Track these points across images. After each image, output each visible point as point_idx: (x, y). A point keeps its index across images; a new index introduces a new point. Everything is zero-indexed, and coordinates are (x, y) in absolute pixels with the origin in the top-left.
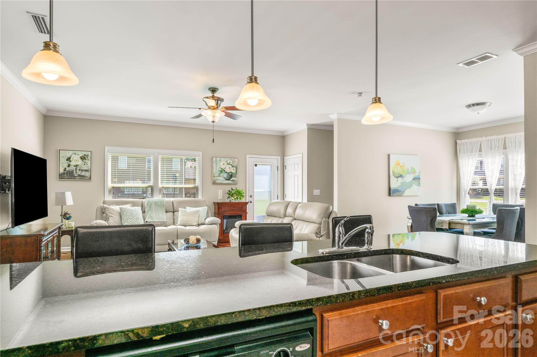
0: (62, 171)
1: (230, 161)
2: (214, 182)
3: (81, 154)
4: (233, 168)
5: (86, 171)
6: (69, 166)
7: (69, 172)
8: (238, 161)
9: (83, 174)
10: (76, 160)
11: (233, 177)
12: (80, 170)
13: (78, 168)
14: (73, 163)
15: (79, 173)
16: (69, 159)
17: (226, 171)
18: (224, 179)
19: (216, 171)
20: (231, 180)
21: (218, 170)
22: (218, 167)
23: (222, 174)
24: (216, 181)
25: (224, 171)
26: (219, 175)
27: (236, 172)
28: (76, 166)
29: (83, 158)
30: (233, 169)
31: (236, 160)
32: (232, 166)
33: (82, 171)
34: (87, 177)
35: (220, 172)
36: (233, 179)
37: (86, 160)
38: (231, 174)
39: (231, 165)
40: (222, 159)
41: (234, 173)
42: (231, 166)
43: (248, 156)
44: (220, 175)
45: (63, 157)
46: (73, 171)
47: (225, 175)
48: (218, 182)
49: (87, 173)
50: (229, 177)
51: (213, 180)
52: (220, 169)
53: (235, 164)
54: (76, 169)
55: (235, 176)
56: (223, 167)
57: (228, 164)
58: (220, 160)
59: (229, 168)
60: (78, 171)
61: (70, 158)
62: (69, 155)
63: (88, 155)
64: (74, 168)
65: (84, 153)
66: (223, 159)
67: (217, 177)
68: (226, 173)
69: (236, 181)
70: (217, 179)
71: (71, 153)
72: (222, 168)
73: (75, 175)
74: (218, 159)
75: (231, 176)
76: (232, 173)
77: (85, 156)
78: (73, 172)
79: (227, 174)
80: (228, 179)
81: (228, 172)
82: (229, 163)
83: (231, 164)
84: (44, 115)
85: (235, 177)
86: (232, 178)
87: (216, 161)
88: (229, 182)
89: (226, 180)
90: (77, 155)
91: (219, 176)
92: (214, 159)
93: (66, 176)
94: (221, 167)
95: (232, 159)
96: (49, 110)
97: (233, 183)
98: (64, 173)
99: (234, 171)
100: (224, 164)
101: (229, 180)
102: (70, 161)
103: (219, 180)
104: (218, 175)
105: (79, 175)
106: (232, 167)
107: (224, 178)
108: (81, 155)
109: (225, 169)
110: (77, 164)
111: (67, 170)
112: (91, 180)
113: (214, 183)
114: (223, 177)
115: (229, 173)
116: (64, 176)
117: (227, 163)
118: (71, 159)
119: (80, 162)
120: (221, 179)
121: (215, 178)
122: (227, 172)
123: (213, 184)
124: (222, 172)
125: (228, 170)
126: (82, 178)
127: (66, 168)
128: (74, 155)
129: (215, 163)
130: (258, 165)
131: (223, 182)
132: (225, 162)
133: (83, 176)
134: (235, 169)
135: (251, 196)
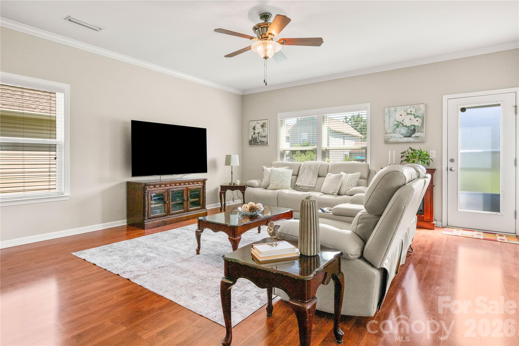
0: (250, 138)
1: (411, 109)
2: (385, 140)
4: (417, 119)
5: (265, 137)
6: (254, 134)
7: (254, 139)
8: (426, 106)
9: (263, 139)
10: (259, 129)
11: (417, 132)
12: (260, 136)
13: (260, 135)
14: (257, 131)
15: (260, 139)
16: (254, 128)
17: (404, 124)
18: (402, 136)
19: (390, 126)
20: (413, 136)
21: (392, 124)
22: (392, 120)
23: (398, 130)
24: (389, 139)
25: (401, 125)
26: (394, 130)
27: (423, 124)
28: (259, 133)
29: (262, 126)
30: (417, 121)
31: (422, 106)
32: (414, 115)
33: (262, 137)
34: (265, 142)
35: (396, 126)
36: (417, 134)
37: (264, 127)
38: (414, 128)
39: (413, 114)
40: (398, 108)
41: (418, 126)
42: (412, 117)
43: (445, 98)
44: (395, 130)
45: (251, 127)
47: (404, 131)
48: (392, 140)
49: (265, 139)
50: (410, 132)
51: (385, 138)
52: (396, 123)
53: (420, 113)
54: (258, 135)
55: (420, 131)
56: (399, 119)
57: (408, 114)
58: (395, 111)
59: (410, 119)
60: (259, 137)
61: (255, 127)
62: (254, 125)
63: (266, 123)
64: (257, 135)
65: (263, 121)
66: (400, 107)
67: (391, 133)
68: (405, 128)
69: (421, 138)
70: (391, 137)
71: (255, 122)
72: (398, 120)
73: (258, 141)
74: (392, 109)
75: (414, 131)
76: (415, 126)
77: (264, 124)
78: (257, 139)
79: (407, 129)
80: (408, 135)
82: (410, 112)
83: (412, 113)
84: (242, 96)
85: (421, 132)
86: (414, 133)
87: (389, 112)
88: (410, 139)
89: (405, 137)
90: (259, 124)
91: (394, 132)
92: (386, 110)
93: (253, 142)
94: (396, 119)
95: (415, 105)
96: (243, 91)
97: (416, 141)
98: (251, 140)
99: (416, 124)
100: (401, 115)
101: (410, 136)
102: (255, 130)
103: (394, 137)
105: (260, 141)
106: (415, 118)
107: (402, 135)
108: (261, 124)
109: (403, 121)
110: (259, 131)
112: (268, 144)
113: (387, 142)
114: (400, 133)
115: (410, 126)
116: (252, 142)
117: (406, 113)
118: (256, 128)
119: (260, 130)
120: (397, 136)
121: (388, 135)
122: (406, 126)
123: (385, 143)
124: (398, 127)
125: (408, 123)
126: (262, 143)
127: (252, 136)
128: (257, 124)
129: (387, 115)
130: (467, 110)
131: (400, 140)
132: (403, 112)
133: (263, 142)
134: (420, 120)
135: (452, 160)
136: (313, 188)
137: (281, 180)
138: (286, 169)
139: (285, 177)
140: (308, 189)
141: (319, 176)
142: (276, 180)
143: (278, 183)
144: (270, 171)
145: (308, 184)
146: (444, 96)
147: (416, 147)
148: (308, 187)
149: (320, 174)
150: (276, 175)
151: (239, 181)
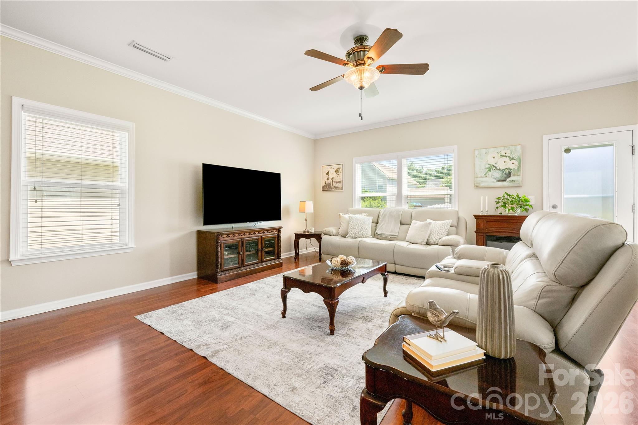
0: (324, 184)
1: (505, 151)
2: (476, 185)
3: (336, 168)
4: (512, 161)
5: (339, 182)
6: (328, 179)
7: (328, 184)
9: (337, 185)
10: (333, 174)
11: (513, 176)
12: (335, 182)
13: (334, 181)
14: (330, 177)
15: (334, 184)
16: (328, 174)
17: (498, 168)
18: (495, 181)
19: (480, 169)
20: (507, 180)
21: (483, 167)
22: (483, 163)
23: (490, 173)
24: (479, 184)
25: (494, 168)
26: (485, 174)
27: (519, 167)
28: (333, 179)
29: (337, 171)
30: (513, 163)
31: (518, 147)
32: (510, 158)
34: (339, 188)
35: (487, 170)
36: (512, 178)
37: (339, 172)
38: (509, 171)
39: (509, 156)
40: (491, 150)
41: (514, 169)
42: (507, 159)
43: (545, 138)
44: (487, 173)
45: (324, 172)
46: (330, 183)
47: (498, 174)
48: (483, 185)
49: (339, 184)
50: (505, 176)
51: (475, 182)
52: (488, 166)
53: (516, 155)
55: (516, 174)
56: (492, 162)
57: (502, 156)
58: (487, 153)
59: (505, 162)
60: (333, 183)
61: (328, 172)
62: (328, 170)
63: (340, 168)
64: (332, 180)
65: (338, 166)
66: (493, 149)
67: (482, 177)
69: (518, 182)
70: (482, 181)
71: (329, 167)
72: (490, 164)
73: (332, 187)
74: (484, 151)
75: (509, 175)
76: (510, 169)
77: (338, 169)
78: (330, 185)
79: (501, 172)
80: (503, 179)
81: (503, 168)
82: (504, 154)
83: (507, 155)
84: (314, 140)
85: (517, 176)
86: (509, 177)
87: (480, 155)
88: (504, 183)
89: (499, 181)
90: (333, 169)
91: (486, 175)
92: (477, 152)
93: (326, 188)
94: (488, 162)
95: (510, 147)
96: (316, 135)
97: (511, 185)
98: (325, 186)
99: (512, 167)
100: (494, 158)
101: (505, 181)
102: (329, 175)
103: (486, 182)
104: (483, 176)
105: (334, 186)
106: (510, 161)
107: (495, 179)
109: (496, 164)
110: (333, 177)
111: (327, 183)
112: (343, 190)
113: (477, 187)
114: (493, 177)
115: (505, 169)
116: (325, 188)
117: (500, 155)
118: (329, 174)
119: (335, 175)
120: (490, 181)
121: (478, 179)
122: (499, 170)
123: (475, 188)
124: (490, 170)
125: (502, 166)
126: (337, 189)
127: (326, 182)
128: (331, 169)
129: (478, 158)
130: (571, 150)
131: (493, 185)
132: (497, 154)
133: (337, 187)
134: (516, 163)
135: (554, 207)
136: (396, 237)
137: (360, 228)
138: (365, 216)
139: (365, 225)
140: (390, 237)
141: (401, 224)
142: (355, 228)
143: (357, 231)
144: (348, 218)
145: (390, 233)
146: (544, 137)
147: (513, 192)
148: (389, 235)
149: (403, 222)
150: (355, 222)
151: (314, 228)
